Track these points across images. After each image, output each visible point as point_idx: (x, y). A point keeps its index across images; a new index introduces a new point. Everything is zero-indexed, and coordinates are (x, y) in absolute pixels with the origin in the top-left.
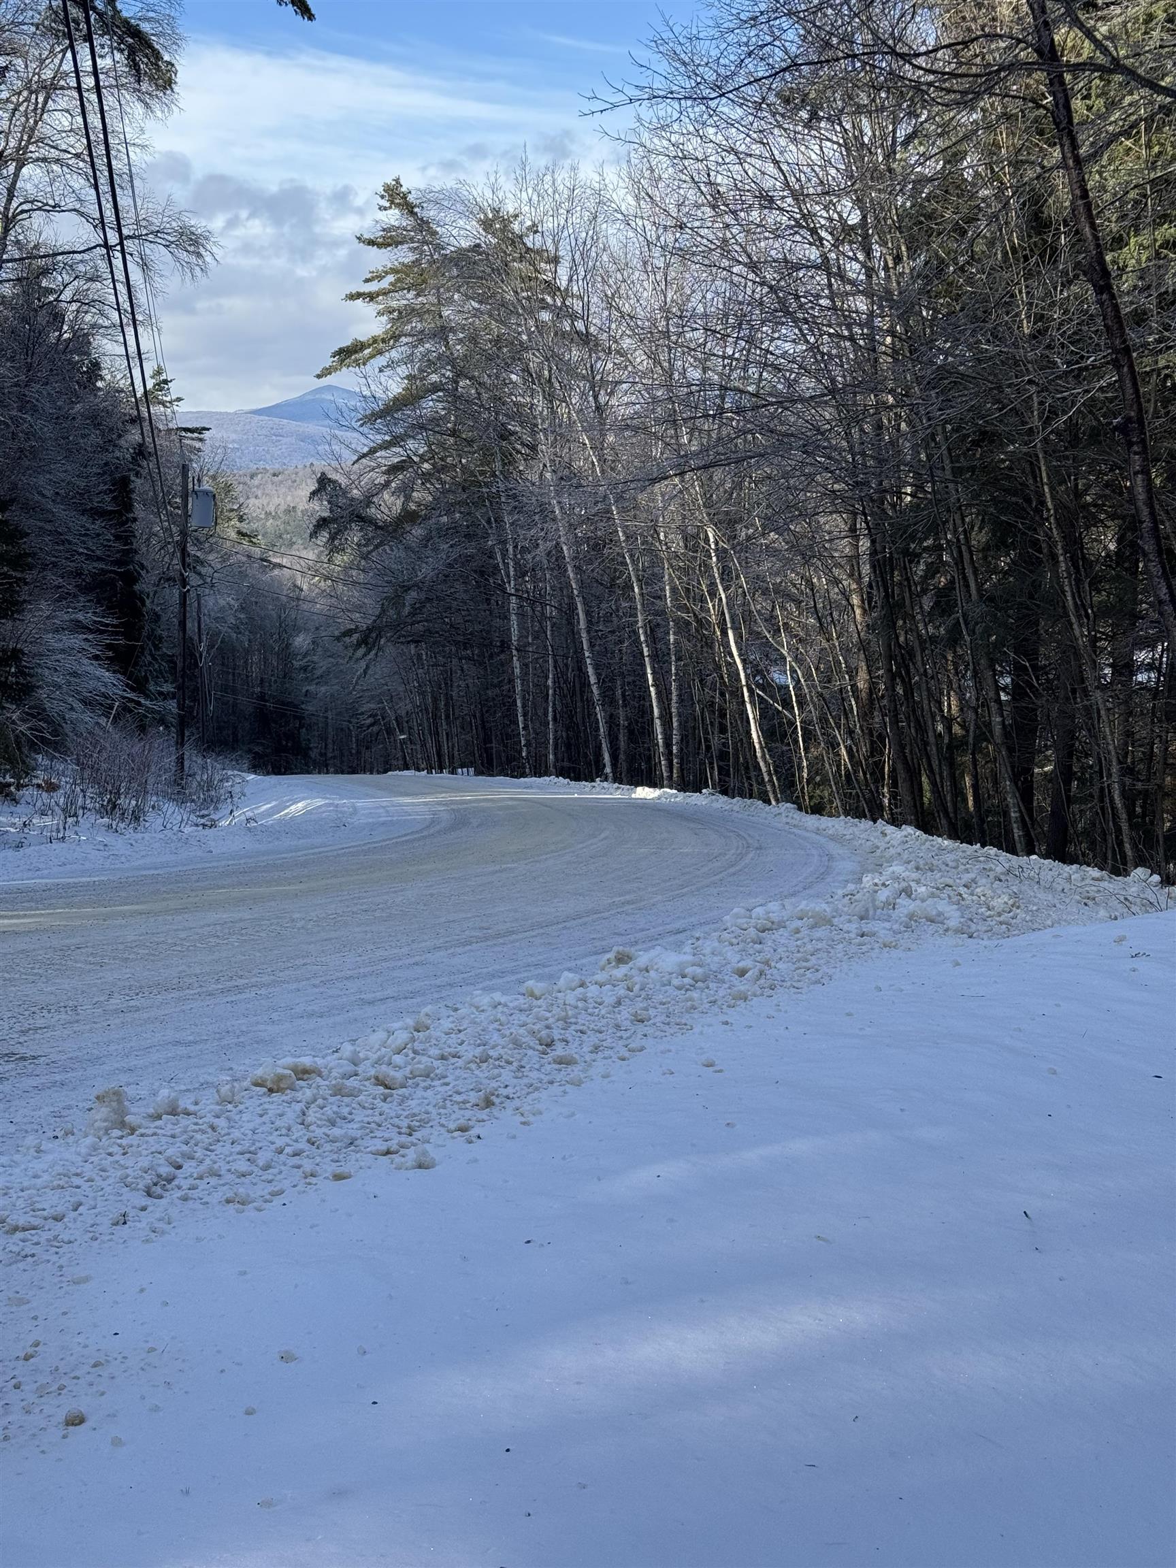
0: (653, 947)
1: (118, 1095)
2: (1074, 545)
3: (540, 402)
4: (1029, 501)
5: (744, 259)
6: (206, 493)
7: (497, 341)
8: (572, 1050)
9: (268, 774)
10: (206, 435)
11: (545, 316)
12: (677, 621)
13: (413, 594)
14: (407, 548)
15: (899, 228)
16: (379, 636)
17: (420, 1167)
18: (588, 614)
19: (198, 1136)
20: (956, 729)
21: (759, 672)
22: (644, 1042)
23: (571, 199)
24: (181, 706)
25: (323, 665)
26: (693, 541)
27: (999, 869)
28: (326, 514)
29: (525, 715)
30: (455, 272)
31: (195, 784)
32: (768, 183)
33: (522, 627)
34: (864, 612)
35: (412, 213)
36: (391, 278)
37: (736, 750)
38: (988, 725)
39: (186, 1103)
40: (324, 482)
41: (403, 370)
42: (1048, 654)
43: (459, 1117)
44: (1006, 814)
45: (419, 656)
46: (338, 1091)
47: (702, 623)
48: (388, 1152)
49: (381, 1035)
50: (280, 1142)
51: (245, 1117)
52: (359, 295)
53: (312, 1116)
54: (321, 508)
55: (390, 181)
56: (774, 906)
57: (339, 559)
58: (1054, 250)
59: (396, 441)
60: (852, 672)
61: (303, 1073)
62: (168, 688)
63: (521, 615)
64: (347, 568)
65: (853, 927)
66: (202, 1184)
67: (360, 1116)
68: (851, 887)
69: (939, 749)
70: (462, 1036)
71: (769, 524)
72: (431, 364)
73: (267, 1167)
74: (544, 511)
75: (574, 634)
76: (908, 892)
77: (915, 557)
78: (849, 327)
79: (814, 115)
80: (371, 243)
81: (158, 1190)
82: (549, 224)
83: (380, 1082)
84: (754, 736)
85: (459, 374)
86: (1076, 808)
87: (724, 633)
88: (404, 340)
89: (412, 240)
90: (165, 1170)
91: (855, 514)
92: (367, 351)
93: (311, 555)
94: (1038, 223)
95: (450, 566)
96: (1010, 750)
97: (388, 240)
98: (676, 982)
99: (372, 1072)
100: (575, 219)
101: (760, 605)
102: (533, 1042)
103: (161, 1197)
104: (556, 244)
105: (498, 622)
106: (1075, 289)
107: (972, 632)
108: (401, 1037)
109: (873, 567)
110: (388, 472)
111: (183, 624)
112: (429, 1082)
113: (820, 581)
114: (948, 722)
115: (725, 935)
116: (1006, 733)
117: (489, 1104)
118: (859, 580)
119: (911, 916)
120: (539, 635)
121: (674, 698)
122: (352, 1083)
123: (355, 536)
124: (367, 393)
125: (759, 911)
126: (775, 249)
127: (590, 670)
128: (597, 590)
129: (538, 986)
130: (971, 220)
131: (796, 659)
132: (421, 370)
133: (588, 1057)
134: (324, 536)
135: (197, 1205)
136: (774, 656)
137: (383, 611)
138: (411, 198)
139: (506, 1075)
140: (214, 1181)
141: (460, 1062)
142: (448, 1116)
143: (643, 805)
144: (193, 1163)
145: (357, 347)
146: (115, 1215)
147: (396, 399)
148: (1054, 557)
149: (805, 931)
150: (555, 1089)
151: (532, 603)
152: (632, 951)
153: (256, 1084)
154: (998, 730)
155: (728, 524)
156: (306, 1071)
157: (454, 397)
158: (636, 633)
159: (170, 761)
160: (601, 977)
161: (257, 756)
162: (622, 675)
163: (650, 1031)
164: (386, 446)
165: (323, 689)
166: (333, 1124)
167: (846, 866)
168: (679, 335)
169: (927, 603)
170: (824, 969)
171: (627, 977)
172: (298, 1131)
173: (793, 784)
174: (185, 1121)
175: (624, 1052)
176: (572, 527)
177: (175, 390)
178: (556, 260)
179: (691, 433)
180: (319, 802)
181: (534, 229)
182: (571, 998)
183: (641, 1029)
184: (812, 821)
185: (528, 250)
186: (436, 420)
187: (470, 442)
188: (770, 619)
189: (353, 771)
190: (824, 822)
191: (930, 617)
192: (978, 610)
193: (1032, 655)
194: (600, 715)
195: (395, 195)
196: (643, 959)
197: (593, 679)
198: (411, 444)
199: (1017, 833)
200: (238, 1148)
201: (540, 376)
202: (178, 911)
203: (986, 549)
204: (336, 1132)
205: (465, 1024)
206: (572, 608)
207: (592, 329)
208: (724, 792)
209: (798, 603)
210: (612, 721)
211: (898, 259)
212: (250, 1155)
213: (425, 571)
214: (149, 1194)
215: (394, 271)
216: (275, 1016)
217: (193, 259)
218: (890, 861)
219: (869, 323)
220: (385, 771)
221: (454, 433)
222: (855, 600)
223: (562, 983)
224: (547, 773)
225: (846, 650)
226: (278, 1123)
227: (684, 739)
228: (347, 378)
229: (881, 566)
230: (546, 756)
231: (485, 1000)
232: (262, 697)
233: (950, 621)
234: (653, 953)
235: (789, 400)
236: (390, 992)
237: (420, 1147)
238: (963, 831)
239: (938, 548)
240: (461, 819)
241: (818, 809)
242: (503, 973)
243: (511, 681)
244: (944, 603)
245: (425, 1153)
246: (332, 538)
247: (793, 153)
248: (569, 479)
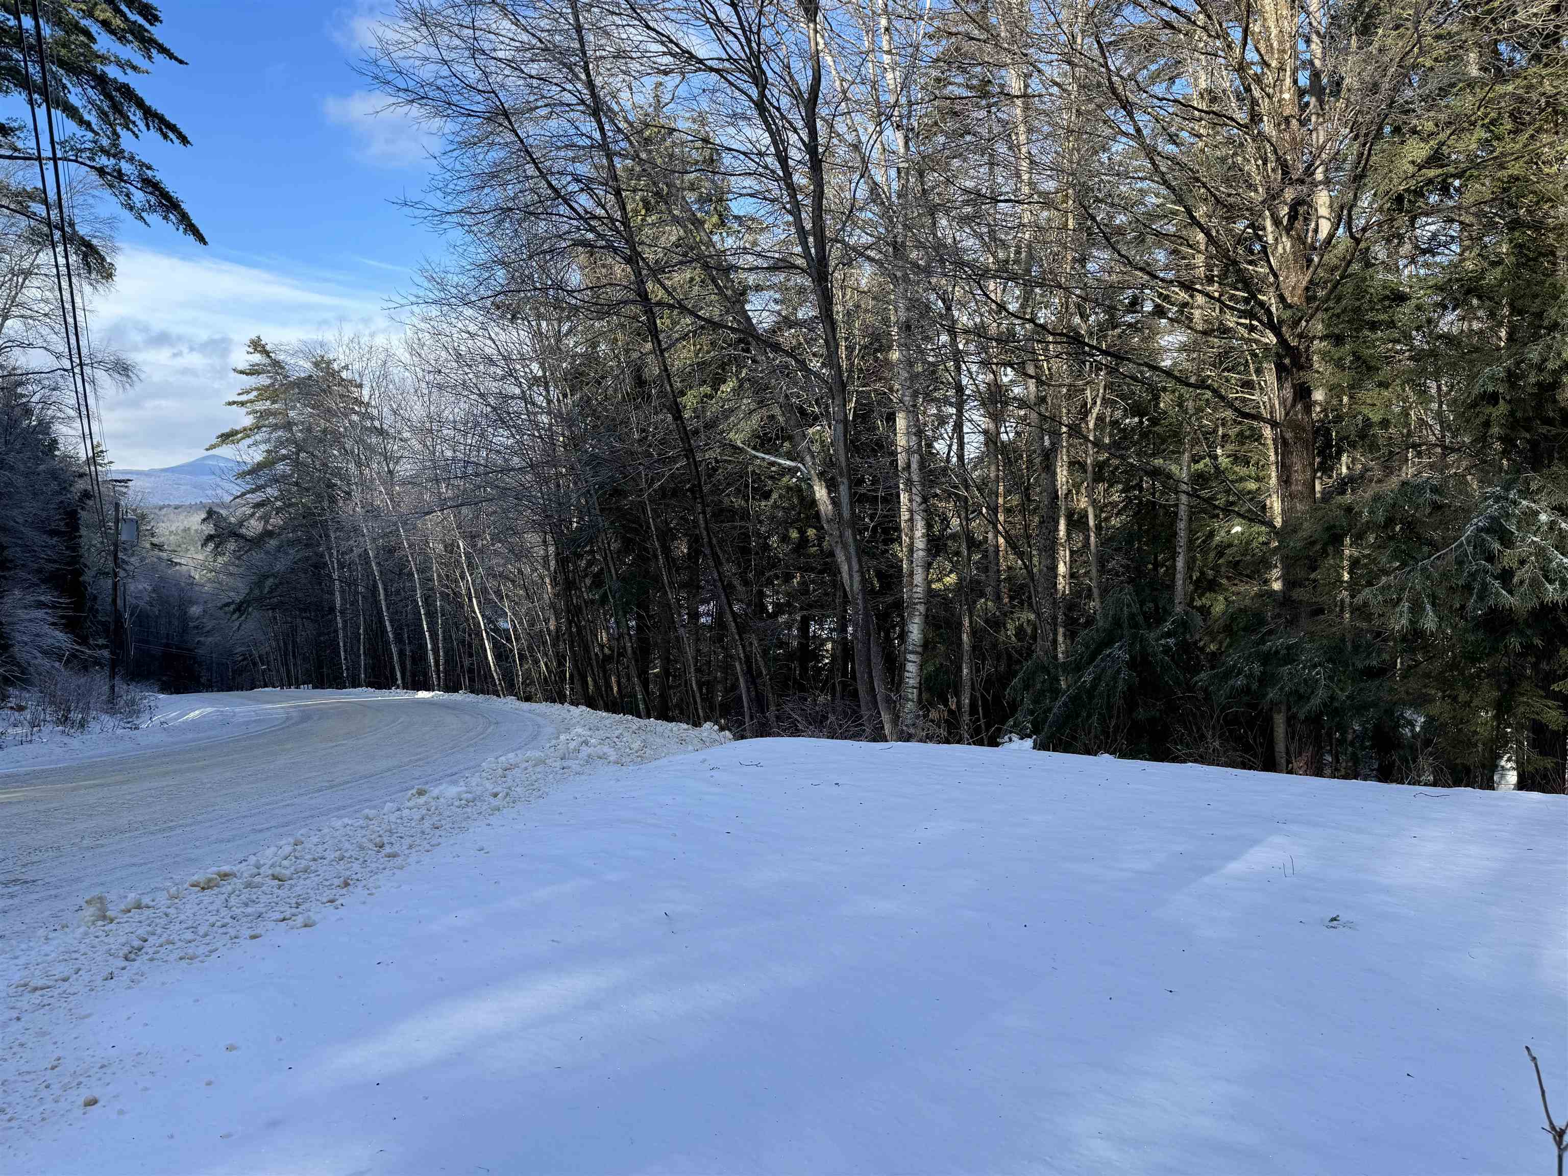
0: (441, 784)
1: (100, 898)
2: (666, 550)
3: (352, 466)
4: (641, 526)
5: (475, 391)
6: (132, 520)
7: (325, 431)
8: (396, 848)
9: (172, 693)
10: (130, 484)
11: (355, 418)
12: (441, 593)
13: (271, 580)
14: (267, 553)
15: (566, 380)
16: (248, 606)
17: (306, 926)
18: (385, 590)
19: (157, 920)
20: (606, 651)
21: (492, 622)
22: (440, 840)
23: (370, 352)
24: (112, 653)
25: (209, 625)
26: (450, 548)
27: (634, 727)
28: (212, 532)
29: (345, 651)
30: (297, 390)
31: (122, 702)
32: (488, 351)
33: (343, 598)
34: (553, 588)
35: (269, 357)
36: (255, 393)
37: (479, 668)
38: (624, 648)
39: (146, 900)
40: (211, 514)
41: (264, 447)
42: (655, 609)
43: (328, 894)
44: (636, 696)
45: (275, 618)
46: (248, 885)
47: (457, 594)
48: (284, 919)
49: (273, 849)
50: (213, 919)
51: (188, 906)
52: (234, 403)
53: (233, 901)
54: (209, 529)
55: (254, 337)
56: (511, 755)
57: (220, 559)
58: (649, 396)
59: (259, 488)
60: (547, 621)
61: (225, 876)
62: (101, 642)
63: (342, 592)
64: (225, 564)
65: (558, 764)
66: (162, 950)
67: (264, 899)
68: (554, 742)
69: (597, 662)
70: (325, 846)
71: (495, 538)
72: (281, 443)
73: (206, 935)
74: (356, 529)
75: (377, 602)
76: (586, 743)
77: (580, 556)
78: (538, 431)
79: (514, 317)
80: (242, 372)
81: (132, 956)
82: (356, 366)
83: (274, 877)
84: (490, 658)
85: (300, 449)
86: (672, 692)
87: (470, 600)
88: (264, 429)
89: (269, 372)
90: (137, 943)
91: (546, 533)
92: (239, 436)
93: (201, 557)
94: (640, 382)
95: (295, 563)
96: (637, 661)
97: (253, 371)
98: (457, 803)
99: (270, 872)
100: (373, 363)
101: (490, 584)
102: (371, 846)
103: (134, 960)
104: (361, 376)
105: (327, 596)
106: (661, 417)
107: (614, 597)
108: (288, 849)
109: (557, 561)
110: (254, 507)
111: (114, 601)
112: (306, 875)
113: (527, 570)
114: (602, 646)
115: (484, 774)
116: (634, 653)
117: (346, 884)
118: (549, 570)
119: (589, 756)
120: (354, 603)
121: (440, 637)
122: (257, 879)
123: (231, 545)
124: (239, 459)
125: (503, 759)
126: (494, 386)
127: (387, 623)
128: (391, 576)
129: (372, 813)
130: (603, 378)
131: (514, 614)
132: (276, 447)
133: (407, 852)
134: (211, 546)
135: (160, 963)
136: (500, 612)
137: (251, 590)
138: (268, 348)
139: (356, 866)
140: (170, 947)
141: (325, 862)
142: (321, 894)
143: (424, 702)
144: (156, 937)
145: (234, 433)
146: (105, 973)
147: (258, 464)
148: (656, 557)
149: (530, 769)
150: (387, 872)
151: (349, 585)
152: (426, 787)
153: (193, 886)
154: (629, 651)
155: (472, 538)
156: (226, 875)
157: (297, 463)
158: (416, 601)
159: (106, 688)
160: (410, 804)
161: (164, 683)
162: (408, 625)
163: (443, 833)
164: (252, 491)
165: (210, 639)
166: (246, 905)
167: (549, 730)
168: (438, 431)
169: (588, 581)
170: (543, 789)
171: (426, 803)
172: (224, 912)
173: (513, 685)
174: (147, 912)
175: (428, 847)
176: (374, 540)
177: (108, 457)
178: (360, 386)
179: (447, 487)
180: (209, 710)
181: (346, 367)
182: (393, 818)
183: (437, 832)
184: (526, 705)
185: (343, 380)
186: (284, 477)
187: (307, 490)
188: (498, 593)
189: (230, 689)
190: (534, 706)
191: (590, 589)
192: (616, 585)
193: (647, 610)
194: (394, 649)
195: (257, 346)
196: (436, 792)
197: (389, 629)
198: (269, 490)
199: (641, 706)
200: (184, 926)
201: (352, 452)
202: (122, 783)
203: (619, 552)
204: (249, 910)
205: (327, 838)
206: (375, 586)
207: (385, 426)
208: (472, 692)
209: (513, 582)
210: (401, 653)
211: (565, 396)
212: (194, 929)
213: (280, 566)
214: (126, 959)
215: (257, 389)
216: (198, 844)
217: (124, 379)
218: (574, 725)
219: (550, 429)
220: (252, 689)
221: (297, 484)
222: (547, 580)
223: (386, 810)
224: (359, 686)
225: (543, 609)
226: (210, 908)
227: (447, 662)
228: (227, 451)
229: (562, 561)
230: (359, 675)
231: (338, 824)
232: (167, 645)
233: (602, 591)
234: (441, 788)
235: (506, 470)
236: (273, 823)
237: (306, 915)
238: (613, 707)
239: (592, 552)
240: (306, 716)
241: (528, 699)
242: (344, 807)
243: (336, 631)
244: (598, 581)
245: (309, 917)
246: (217, 547)
247: (503, 336)
248: (372, 512)
